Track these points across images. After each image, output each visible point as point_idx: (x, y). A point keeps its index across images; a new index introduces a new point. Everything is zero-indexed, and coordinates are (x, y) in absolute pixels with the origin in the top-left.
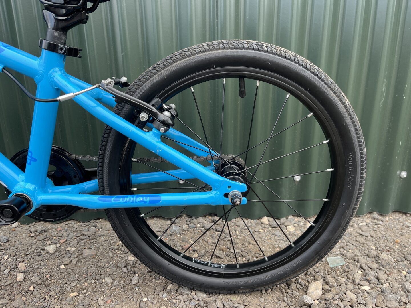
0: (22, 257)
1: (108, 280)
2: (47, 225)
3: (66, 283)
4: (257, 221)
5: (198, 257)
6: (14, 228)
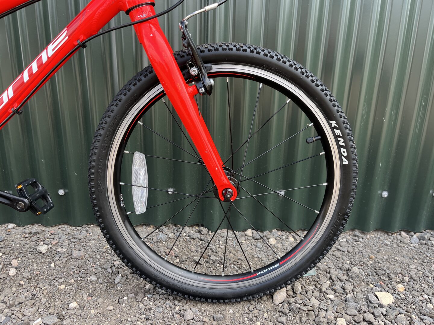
0: (15, 255)
1: (93, 278)
2: (41, 228)
3: (54, 279)
4: (242, 233)
5: (180, 263)
6: (10, 229)
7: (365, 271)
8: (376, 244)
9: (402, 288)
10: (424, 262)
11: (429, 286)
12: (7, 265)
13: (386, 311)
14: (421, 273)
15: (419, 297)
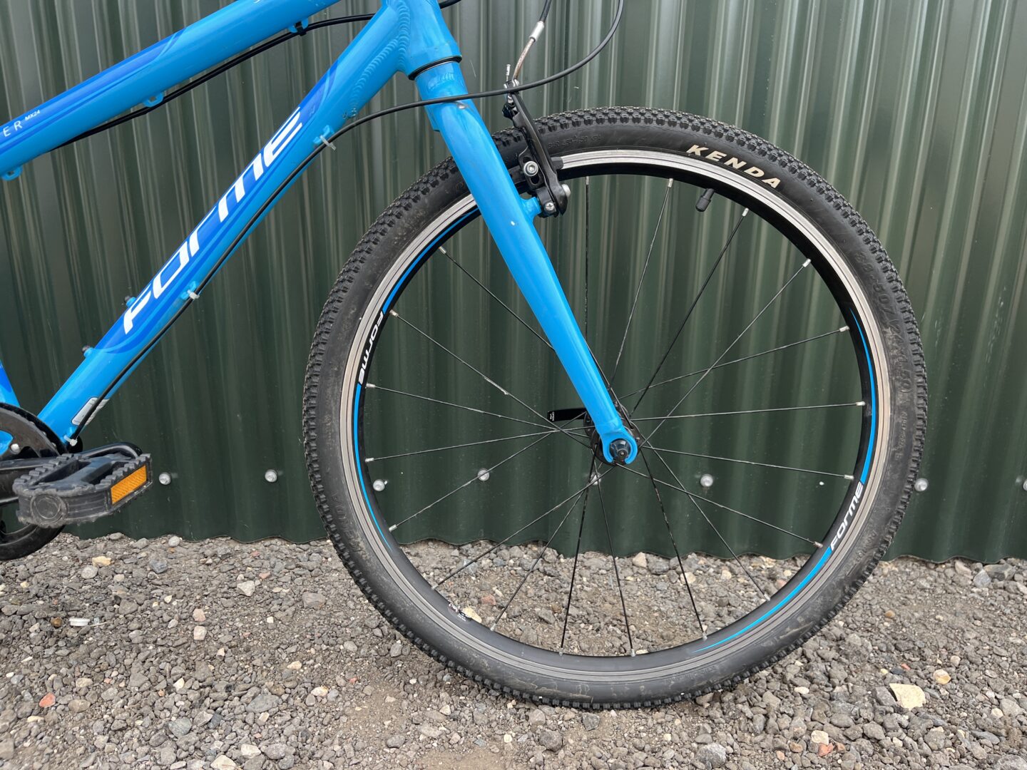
7: (874, 641)
8: (900, 588)
9: (945, 678)
10: (997, 625)
11: (1000, 674)
12: (184, 620)
13: (909, 720)
14: (988, 647)
15: (977, 695)
